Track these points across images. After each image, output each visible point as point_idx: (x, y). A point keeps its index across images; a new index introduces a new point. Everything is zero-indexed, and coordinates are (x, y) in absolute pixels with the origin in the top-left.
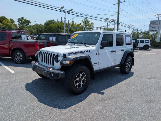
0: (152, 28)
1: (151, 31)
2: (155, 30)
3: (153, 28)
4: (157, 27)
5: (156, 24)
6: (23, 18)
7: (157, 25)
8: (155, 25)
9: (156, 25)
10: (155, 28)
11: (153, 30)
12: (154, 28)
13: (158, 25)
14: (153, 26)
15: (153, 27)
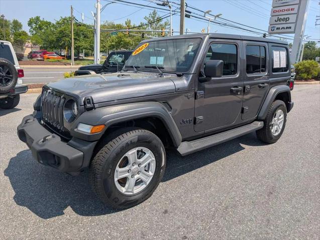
0: (278, 22)
1: (276, 31)
2: (287, 28)
3: (279, 20)
4: (292, 18)
5: (291, 7)
6: (38, 18)
7: (293, 12)
8: (286, 12)
9: (291, 12)
10: (287, 19)
11: (281, 26)
12: (283, 20)
13: (296, 11)
14: (281, 13)
15: (282, 17)
